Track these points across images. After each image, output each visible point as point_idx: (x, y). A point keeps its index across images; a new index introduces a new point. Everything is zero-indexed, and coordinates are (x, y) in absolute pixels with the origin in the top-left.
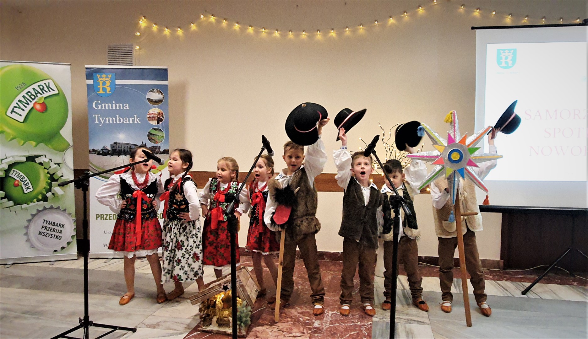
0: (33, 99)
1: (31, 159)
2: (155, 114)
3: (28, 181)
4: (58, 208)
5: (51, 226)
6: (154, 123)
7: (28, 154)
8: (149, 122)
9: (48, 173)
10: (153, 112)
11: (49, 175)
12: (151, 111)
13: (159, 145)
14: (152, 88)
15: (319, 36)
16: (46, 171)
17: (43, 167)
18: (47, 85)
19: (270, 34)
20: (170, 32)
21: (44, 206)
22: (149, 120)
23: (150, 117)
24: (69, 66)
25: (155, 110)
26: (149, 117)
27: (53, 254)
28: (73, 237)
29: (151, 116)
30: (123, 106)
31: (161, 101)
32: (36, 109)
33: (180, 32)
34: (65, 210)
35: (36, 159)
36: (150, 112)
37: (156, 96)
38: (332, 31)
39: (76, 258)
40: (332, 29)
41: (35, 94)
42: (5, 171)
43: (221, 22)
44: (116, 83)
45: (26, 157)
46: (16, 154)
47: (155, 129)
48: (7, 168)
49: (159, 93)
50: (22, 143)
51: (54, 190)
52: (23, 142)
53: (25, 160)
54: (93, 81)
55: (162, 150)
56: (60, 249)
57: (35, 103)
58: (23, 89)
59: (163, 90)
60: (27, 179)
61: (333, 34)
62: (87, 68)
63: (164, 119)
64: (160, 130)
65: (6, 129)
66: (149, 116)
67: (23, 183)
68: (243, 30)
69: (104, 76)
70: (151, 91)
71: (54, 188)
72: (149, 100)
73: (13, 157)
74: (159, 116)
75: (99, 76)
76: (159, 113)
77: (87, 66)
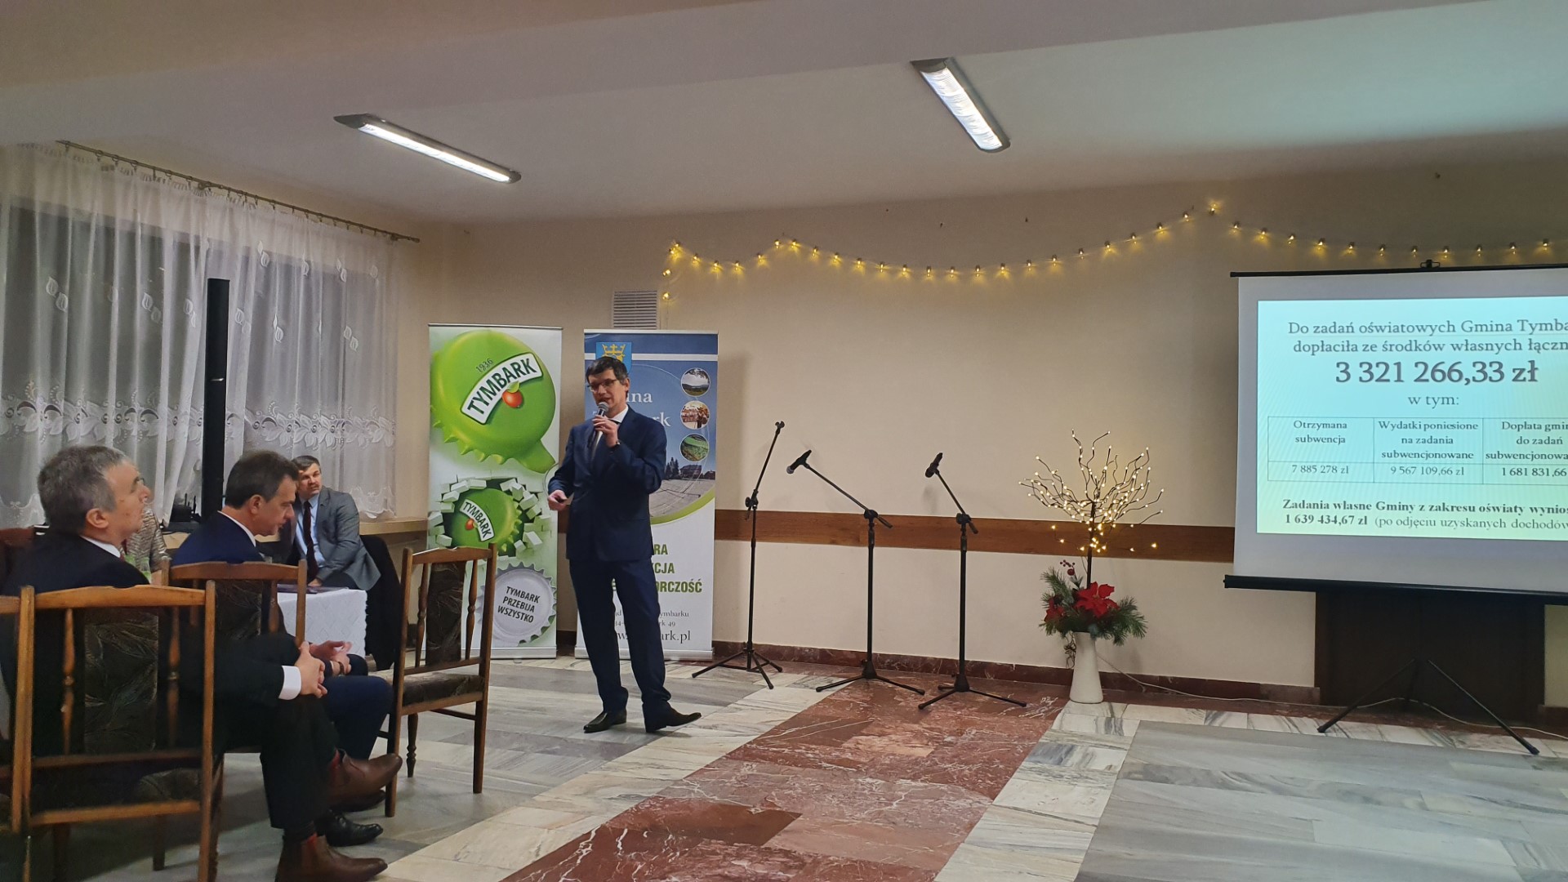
0: (502, 386)
1: (494, 484)
2: (693, 411)
3: (487, 521)
4: (532, 568)
5: (518, 599)
6: (692, 426)
7: (489, 476)
8: (684, 424)
9: (519, 508)
10: (691, 408)
11: (520, 512)
12: (688, 406)
13: (699, 463)
14: (689, 367)
15: (979, 276)
16: (517, 504)
17: (512, 498)
18: (525, 362)
19: (893, 273)
20: (721, 270)
21: (510, 564)
22: (684, 421)
23: (686, 416)
24: (560, 332)
25: (694, 405)
26: (683, 416)
27: (518, 646)
28: (551, 618)
29: (688, 414)
30: (643, 397)
31: (704, 389)
32: (507, 403)
33: (738, 269)
34: (542, 571)
35: (502, 485)
36: (686, 408)
37: (697, 380)
38: (1003, 268)
39: (555, 656)
40: (1003, 265)
41: (505, 378)
42: (454, 503)
43: (809, 253)
44: (633, 359)
45: (487, 482)
46: (472, 476)
47: (693, 437)
48: (457, 499)
49: (702, 376)
50: (482, 459)
51: (526, 536)
52: (483, 455)
53: (485, 486)
54: (594, 354)
55: (703, 472)
56: (530, 639)
57: (506, 391)
58: (487, 369)
59: (709, 370)
60: (487, 519)
61: (1004, 272)
62: (586, 334)
63: (708, 420)
64: (702, 438)
65: (462, 436)
66: (684, 414)
67: (479, 523)
68: (846, 267)
69: (614, 347)
70: (689, 372)
71: (528, 534)
72: (686, 387)
73: (467, 480)
74: (700, 415)
75: (605, 347)
76: (700, 410)
77: (586, 331)
